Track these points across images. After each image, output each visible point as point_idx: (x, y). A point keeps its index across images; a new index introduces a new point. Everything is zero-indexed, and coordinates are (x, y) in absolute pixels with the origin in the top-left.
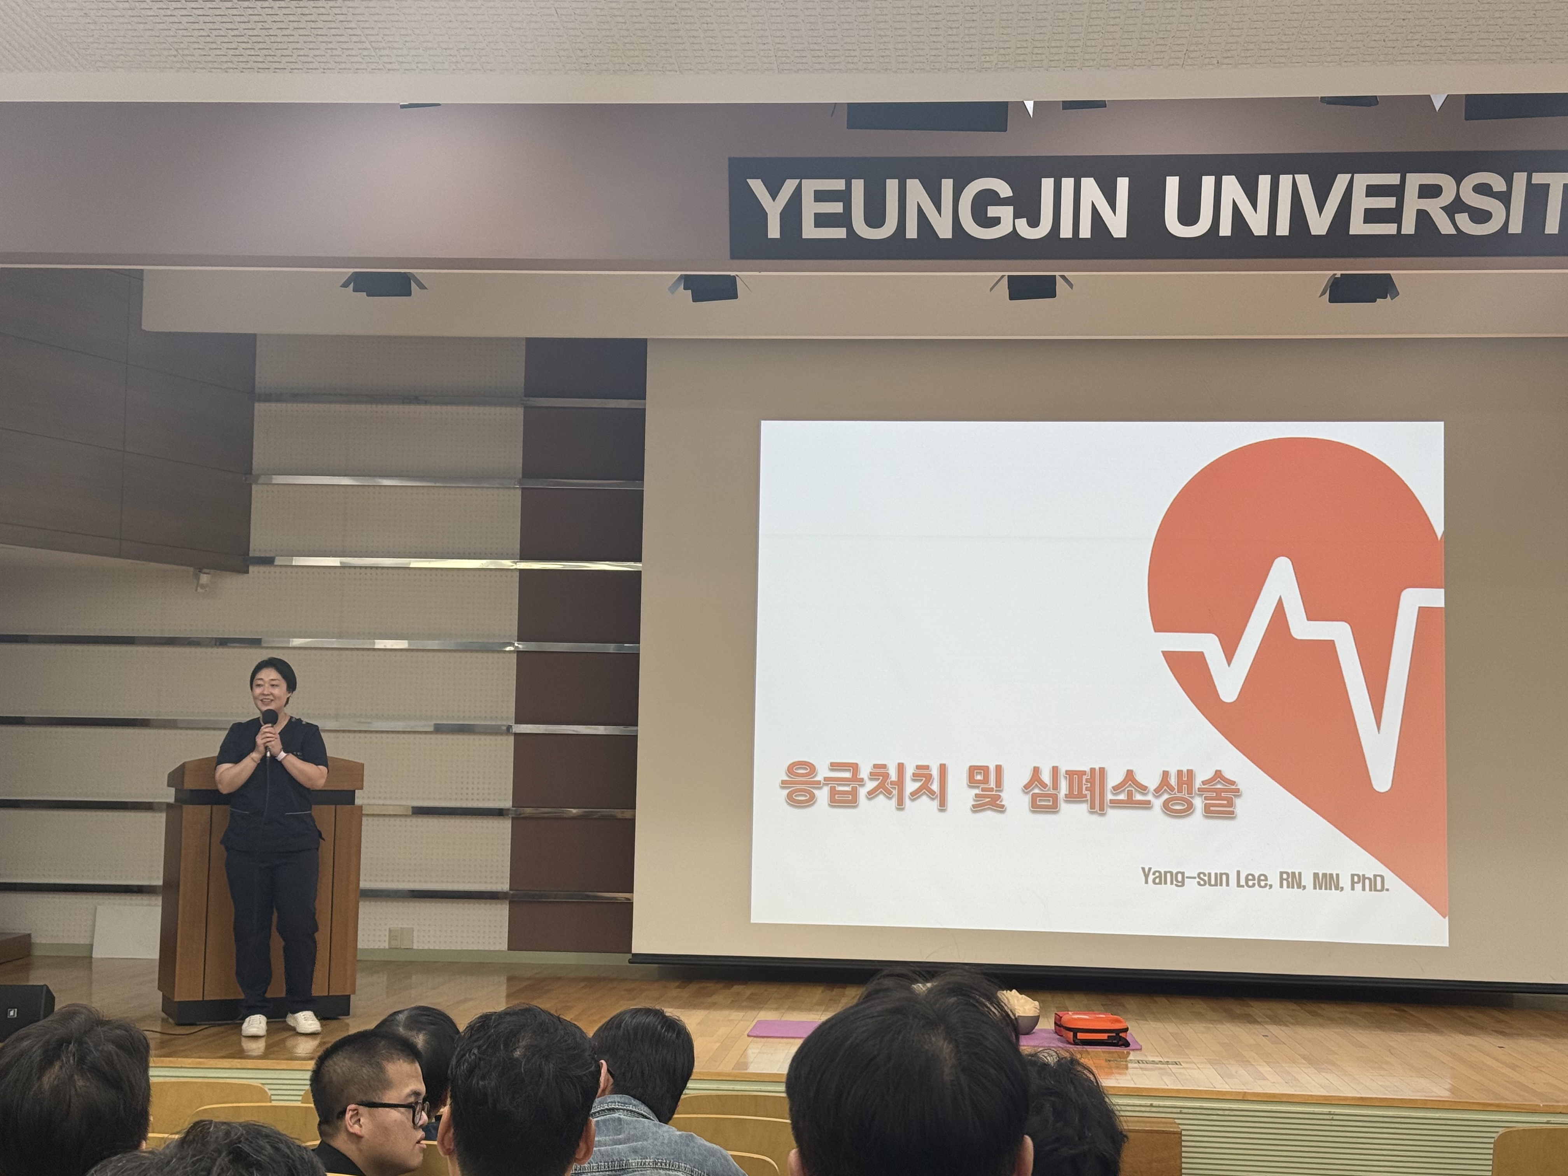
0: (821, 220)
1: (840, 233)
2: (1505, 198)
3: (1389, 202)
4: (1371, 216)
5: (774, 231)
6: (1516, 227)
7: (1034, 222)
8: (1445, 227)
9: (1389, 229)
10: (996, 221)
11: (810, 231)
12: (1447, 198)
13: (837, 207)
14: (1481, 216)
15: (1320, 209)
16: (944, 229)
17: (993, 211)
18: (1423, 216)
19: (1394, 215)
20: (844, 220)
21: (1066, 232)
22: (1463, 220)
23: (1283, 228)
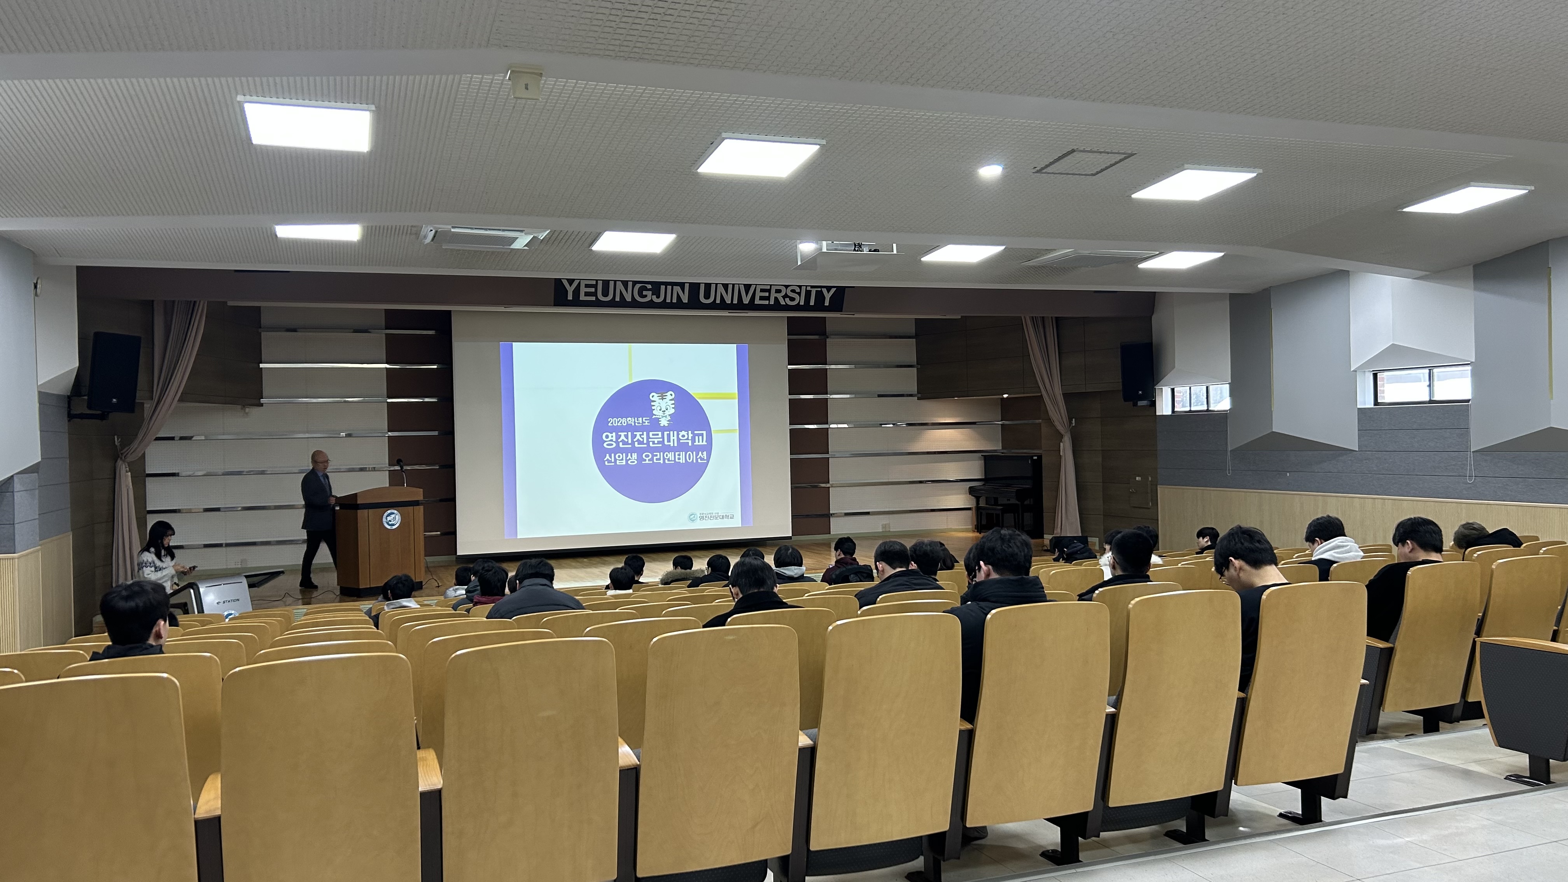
0: (587, 294)
1: (594, 298)
2: (799, 294)
3: (767, 294)
4: (761, 298)
5: (570, 297)
6: (802, 303)
7: (658, 297)
8: (783, 303)
9: (766, 302)
10: (646, 296)
11: (583, 297)
12: (783, 294)
13: (593, 290)
14: (792, 299)
15: (747, 294)
16: (629, 299)
17: (645, 293)
18: (776, 298)
19: (768, 298)
20: (595, 294)
21: (668, 300)
22: (787, 300)
23: (735, 302)
